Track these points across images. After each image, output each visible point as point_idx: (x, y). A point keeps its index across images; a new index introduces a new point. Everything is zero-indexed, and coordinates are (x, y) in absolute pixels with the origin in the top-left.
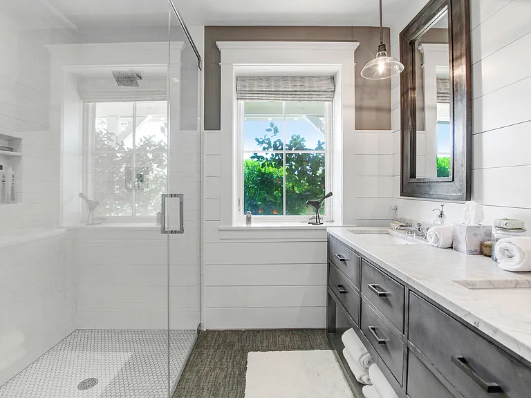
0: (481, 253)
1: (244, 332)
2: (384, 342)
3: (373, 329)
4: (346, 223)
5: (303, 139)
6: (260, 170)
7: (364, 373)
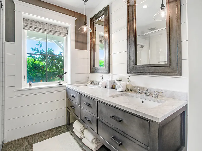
0: (113, 88)
1: (29, 137)
2: (90, 120)
3: (86, 117)
4: (72, 83)
5: (53, 50)
6: (33, 62)
7: (82, 135)
